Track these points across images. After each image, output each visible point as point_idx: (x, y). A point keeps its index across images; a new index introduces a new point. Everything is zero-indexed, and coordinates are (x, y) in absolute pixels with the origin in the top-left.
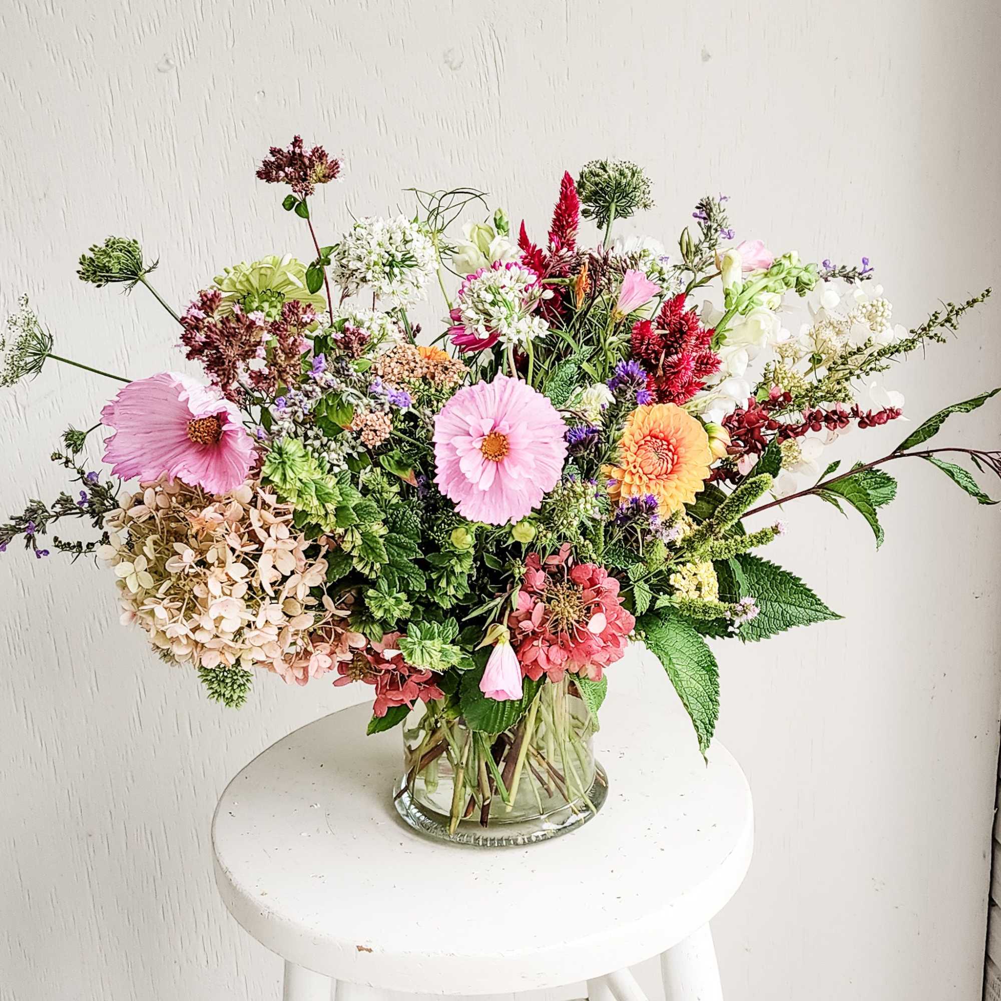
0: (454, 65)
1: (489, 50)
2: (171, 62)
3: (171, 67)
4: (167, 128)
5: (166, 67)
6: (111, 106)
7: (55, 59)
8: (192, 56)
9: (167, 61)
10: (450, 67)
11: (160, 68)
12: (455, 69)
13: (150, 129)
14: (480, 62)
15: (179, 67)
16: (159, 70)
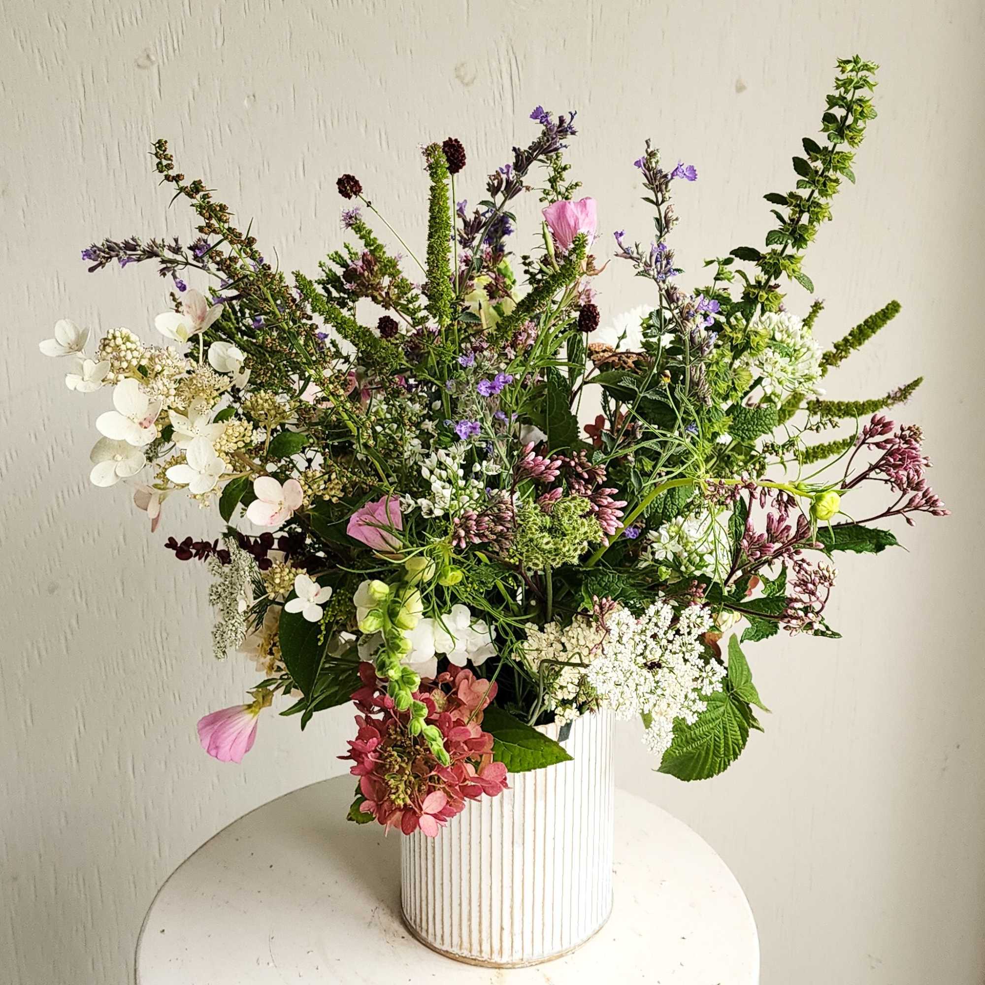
0: (466, 81)
1: (505, 67)
2: (153, 58)
3: (152, 63)
4: (145, 128)
5: (147, 63)
6: (82, 99)
7: (23, 48)
8: (177, 52)
9: (148, 56)
10: (462, 82)
11: (140, 63)
12: (467, 84)
13: (125, 127)
14: (495, 80)
15: (161, 64)
16: (139, 66)
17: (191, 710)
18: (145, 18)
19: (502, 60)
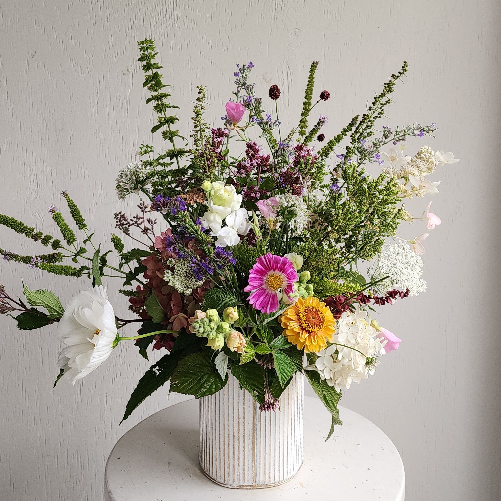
0: (268, 80)
1: (285, 74)
2: (130, 70)
3: (130, 72)
4: (125, 100)
5: (127, 72)
6: (98, 89)
7: (74, 66)
9: (128, 70)
10: (266, 81)
11: (124, 73)
12: (268, 82)
13: (117, 101)
14: (281, 80)
15: (133, 73)
16: (124, 74)
17: (135, 373)
18: (127, 53)
19: (284, 71)
